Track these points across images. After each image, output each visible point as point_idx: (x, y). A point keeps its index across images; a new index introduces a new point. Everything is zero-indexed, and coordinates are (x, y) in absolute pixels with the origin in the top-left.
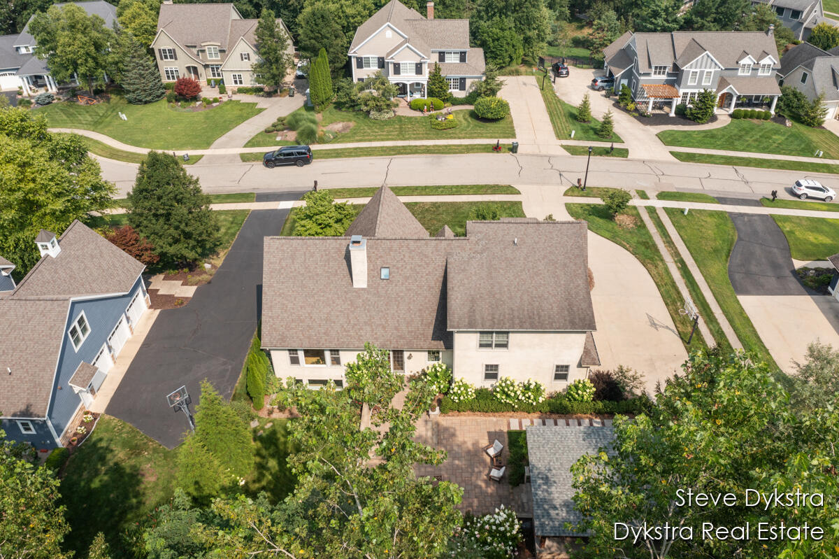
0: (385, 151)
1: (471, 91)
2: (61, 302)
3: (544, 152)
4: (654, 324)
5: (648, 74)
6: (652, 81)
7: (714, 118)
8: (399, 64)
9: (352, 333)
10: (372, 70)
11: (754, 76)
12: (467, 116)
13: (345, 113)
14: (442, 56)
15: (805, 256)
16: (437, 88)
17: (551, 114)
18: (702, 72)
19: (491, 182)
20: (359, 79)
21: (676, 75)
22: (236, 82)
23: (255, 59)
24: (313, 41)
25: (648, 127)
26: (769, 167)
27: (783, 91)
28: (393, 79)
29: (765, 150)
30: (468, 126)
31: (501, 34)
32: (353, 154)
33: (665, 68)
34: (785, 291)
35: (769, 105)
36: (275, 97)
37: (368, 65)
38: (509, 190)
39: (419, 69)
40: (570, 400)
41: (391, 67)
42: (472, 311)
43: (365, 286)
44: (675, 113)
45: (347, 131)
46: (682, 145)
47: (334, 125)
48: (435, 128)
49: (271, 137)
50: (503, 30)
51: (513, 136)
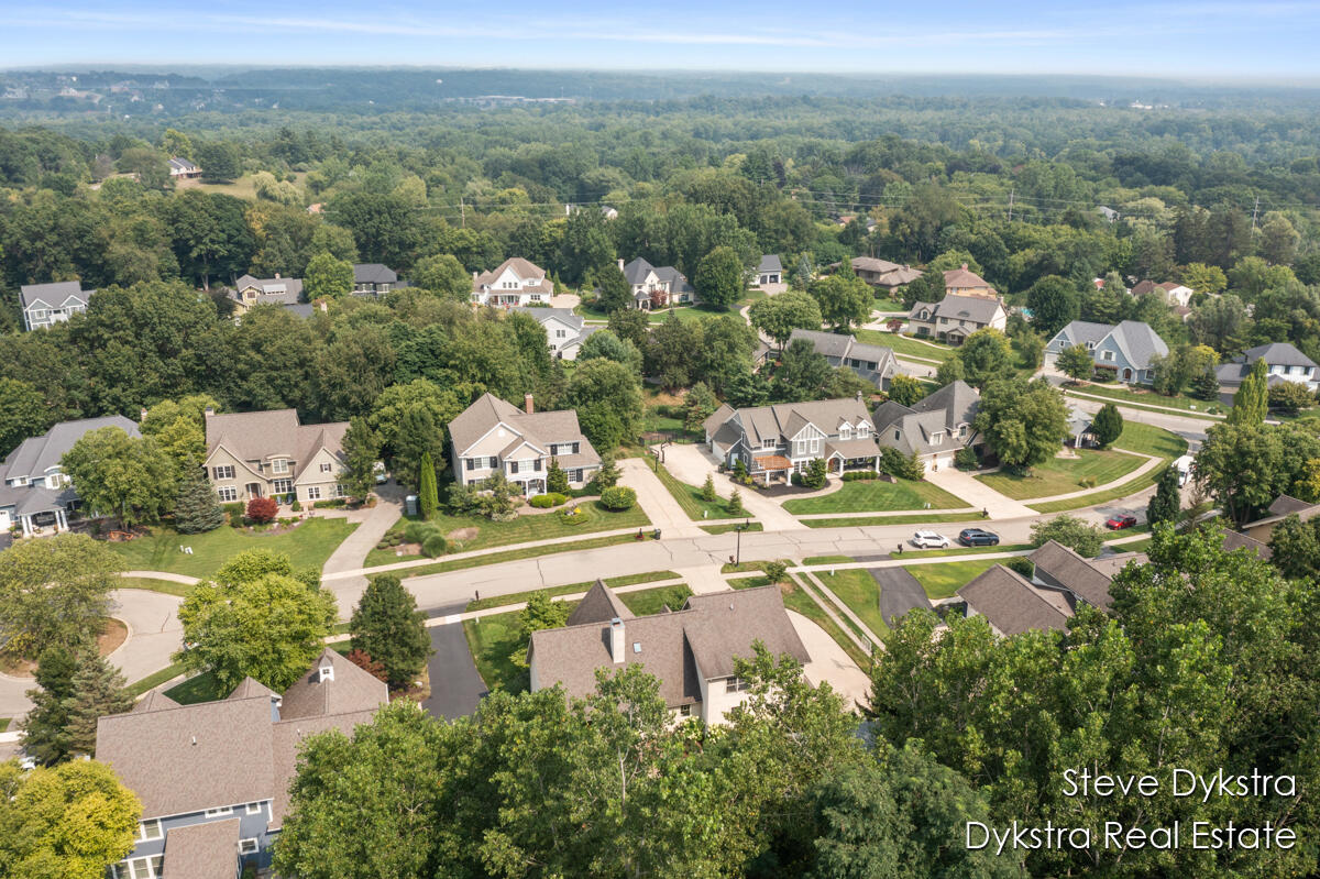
0: (526, 553)
1: (588, 482)
3: (685, 535)
4: (839, 666)
5: (759, 448)
6: (763, 454)
7: (828, 484)
8: (517, 463)
10: (484, 472)
11: (854, 440)
12: (593, 508)
13: (460, 519)
14: (554, 449)
15: (939, 595)
16: (556, 482)
17: (675, 497)
18: (809, 442)
19: (650, 570)
20: (470, 482)
21: (785, 447)
22: (312, 496)
23: (337, 469)
25: (771, 499)
26: (889, 523)
27: (883, 450)
28: (511, 477)
29: (881, 508)
30: (600, 519)
31: (603, 420)
32: (493, 560)
33: (773, 440)
35: (873, 465)
36: (364, 508)
37: (480, 465)
38: (669, 575)
39: (537, 466)
41: (509, 467)
42: (718, 664)
43: (623, 660)
44: (792, 483)
45: (475, 537)
46: (807, 513)
47: (457, 532)
48: (568, 523)
49: (389, 553)
50: (603, 415)
51: (649, 523)
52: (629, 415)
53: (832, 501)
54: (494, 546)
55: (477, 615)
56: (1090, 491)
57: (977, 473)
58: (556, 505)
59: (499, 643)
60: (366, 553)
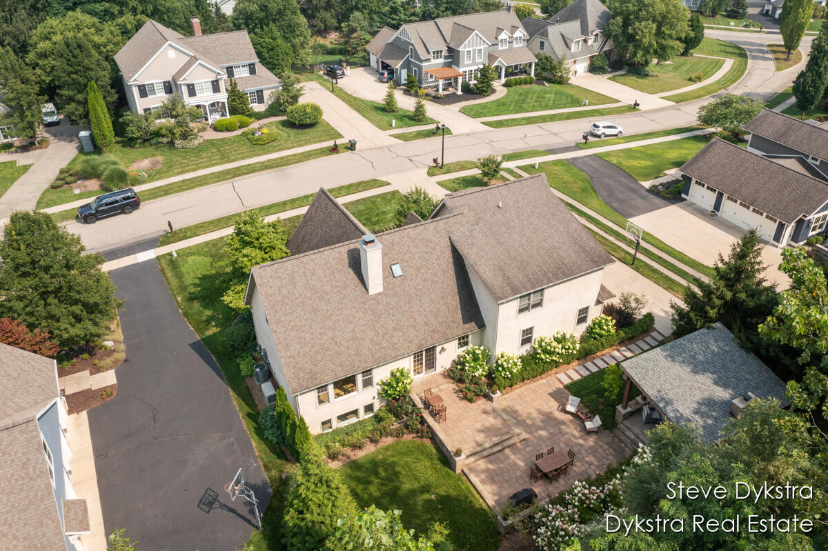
0: (219, 177)
1: (270, 102)
2: (23, 427)
3: (379, 145)
5: (428, 60)
6: (433, 65)
7: (494, 91)
8: (193, 85)
9: (385, 344)
10: (158, 99)
11: (511, 49)
12: (281, 127)
13: (141, 149)
14: (230, 71)
16: (237, 103)
19: (355, 180)
20: (145, 110)
21: (453, 56)
24: (74, 76)
25: (447, 106)
26: (560, 119)
27: (537, 56)
28: (190, 102)
29: (546, 107)
30: (289, 136)
31: (274, 43)
32: (184, 187)
33: (441, 51)
34: (656, 207)
35: (529, 71)
36: (35, 149)
37: (153, 91)
38: (377, 183)
39: (216, 87)
40: (595, 338)
41: (185, 90)
42: (507, 278)
43: (381, 290)
44: (462, 91)
45: (159, 167)
46: (485, 116)
47: (139, 163)
48: (258, 143)
49: (64, 192)
50: (274, 39)
51: (340, 136)
52: (297, 41)
53: (504, 104)
54: (182, 173)
55: (173, 248)
56: (698, 85)
57: (610, 75)
58: (240, 127)
59: (204, 278)
60: (39, 194)
